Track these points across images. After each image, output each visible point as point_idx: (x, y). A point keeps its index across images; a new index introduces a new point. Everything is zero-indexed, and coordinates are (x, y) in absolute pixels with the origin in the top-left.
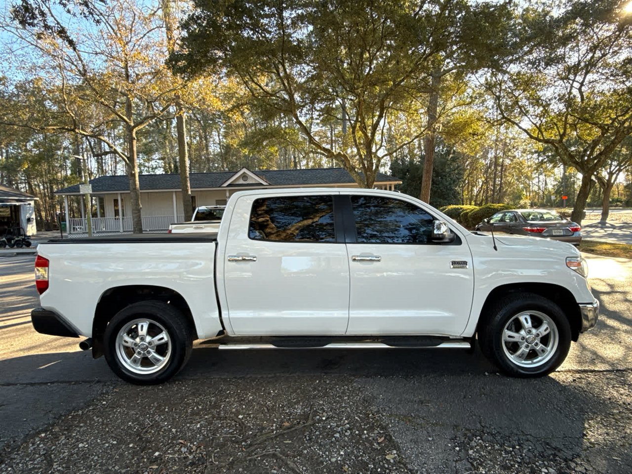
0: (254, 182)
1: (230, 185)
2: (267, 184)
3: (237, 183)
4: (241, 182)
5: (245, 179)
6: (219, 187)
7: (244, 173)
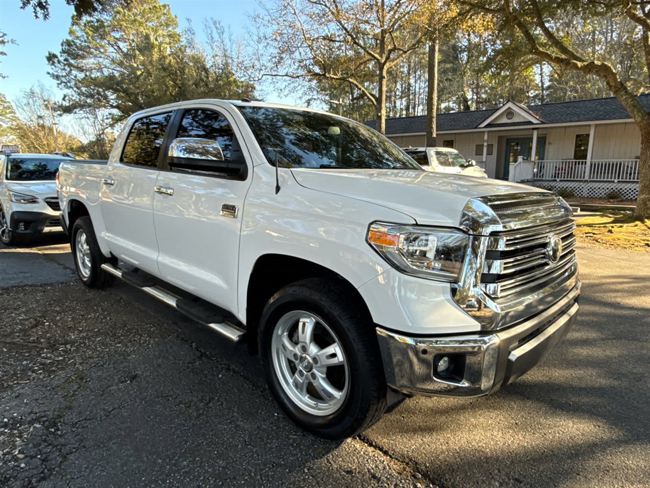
0: (521, 120)
1: (489, 125)
2: (539, 122)
3: (499, 122)
4: (505, 120)
5: (510, 117)
6: (476, 128)
7: (509, 108)
